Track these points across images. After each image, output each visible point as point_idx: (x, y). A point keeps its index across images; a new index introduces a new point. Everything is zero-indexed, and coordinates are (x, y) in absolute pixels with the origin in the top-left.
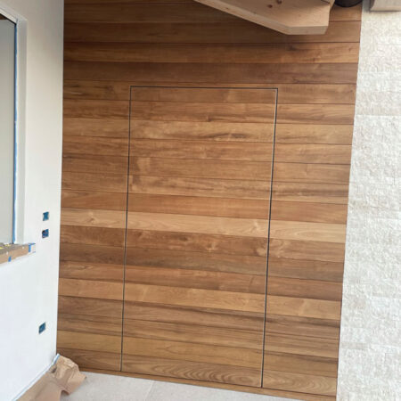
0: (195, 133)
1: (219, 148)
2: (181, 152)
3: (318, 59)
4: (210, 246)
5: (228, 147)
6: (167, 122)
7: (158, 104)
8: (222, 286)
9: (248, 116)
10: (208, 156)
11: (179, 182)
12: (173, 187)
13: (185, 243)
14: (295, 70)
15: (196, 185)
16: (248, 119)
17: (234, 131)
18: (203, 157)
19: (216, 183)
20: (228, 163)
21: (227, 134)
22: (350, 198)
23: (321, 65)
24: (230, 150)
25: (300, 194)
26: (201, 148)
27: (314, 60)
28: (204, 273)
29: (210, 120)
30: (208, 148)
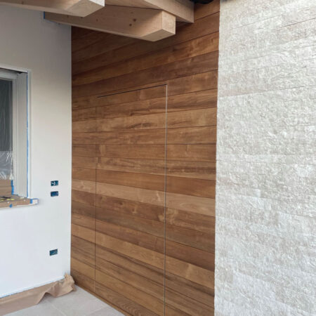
0: (125, 125)
1: (137, 135)
2: (118, 140)
3: (191, 54)
4: (133, 210)
5: (142, 134)
6: (112, 119)
7: (107, 107)
8: (140, 243)
9: (151, 109)
10: (131, 141)
11: (118, 161)
12: (115, 165)
13: (122, 206)
14: (177, 67)
15: (126, 163)
16: (151, 111)
17: (144, 121)
18: (129, 142)
19: (135, 162)
20: (141, 146)
21: (140, 124)
22: (217, 175)
23: (193, 58)
24: (142, 136)
25: (183, 170)
26: (127, 136)
27: (188, 55)
28: (131, 231)
29: (132, 115)
30: (131, 135)
